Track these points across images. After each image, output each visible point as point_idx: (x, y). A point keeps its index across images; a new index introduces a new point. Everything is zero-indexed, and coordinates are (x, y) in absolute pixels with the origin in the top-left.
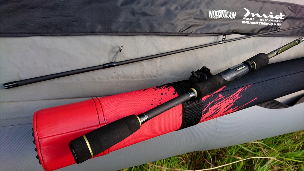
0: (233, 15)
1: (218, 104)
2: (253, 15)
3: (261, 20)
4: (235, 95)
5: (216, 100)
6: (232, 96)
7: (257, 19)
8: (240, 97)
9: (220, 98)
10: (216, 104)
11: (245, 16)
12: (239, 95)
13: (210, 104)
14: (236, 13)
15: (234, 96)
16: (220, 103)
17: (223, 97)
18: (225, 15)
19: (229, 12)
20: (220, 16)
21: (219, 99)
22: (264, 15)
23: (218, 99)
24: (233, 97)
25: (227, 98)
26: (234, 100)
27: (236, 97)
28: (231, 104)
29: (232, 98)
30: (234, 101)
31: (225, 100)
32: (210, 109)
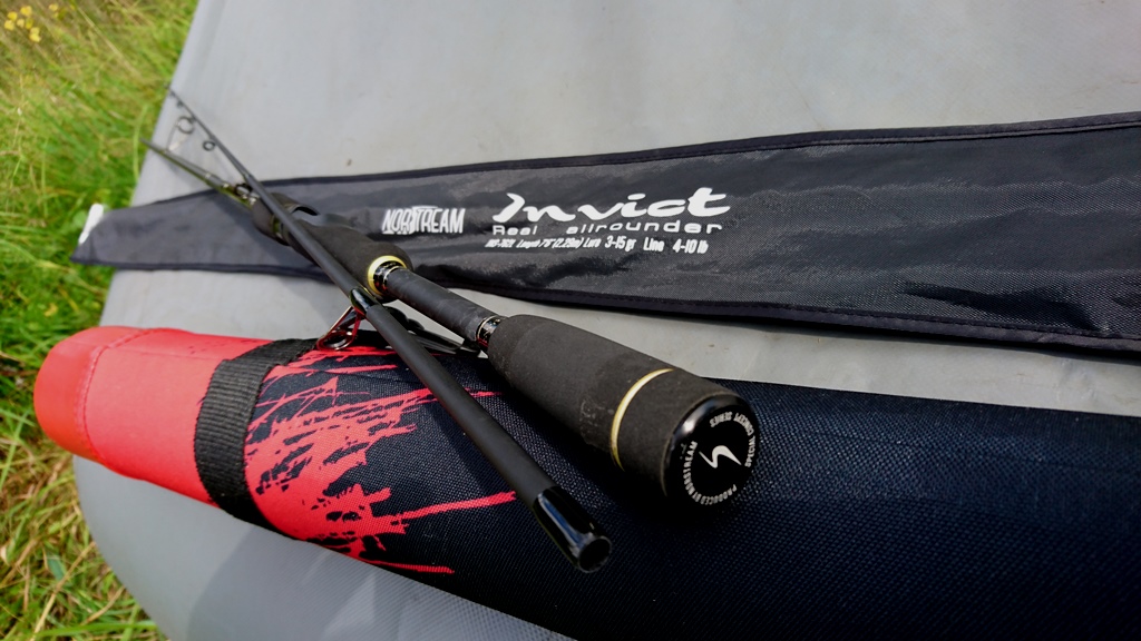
0: (455, 221)
1: (307, 417)
2: (534, 214)
3: (573, 230)
4: (388, 407)
5: (308, 394)
6: (369, 405)
7: (550, 227)
8: (403, 430)
9: (323, 394)
10: (301, 415)
11: (496, 218)
12: (404, 421)
13: (282, 401)
14: (463, 211)
15: (380, 408)
16: (314, 415)
17: (333, 394)
18: (426, 221)
19: (440, 210)
20: (413, 223)
21: (317, 397)
22: (589, 210)
23: (316, 393)
24: (373, 414)
25: (348, 406)
26: (373, 430)
27: (384, 420)
28: (355, 449)
29: (365, 417)
30: (373, 440)
31: (337, 409)
32: (275, 426)
